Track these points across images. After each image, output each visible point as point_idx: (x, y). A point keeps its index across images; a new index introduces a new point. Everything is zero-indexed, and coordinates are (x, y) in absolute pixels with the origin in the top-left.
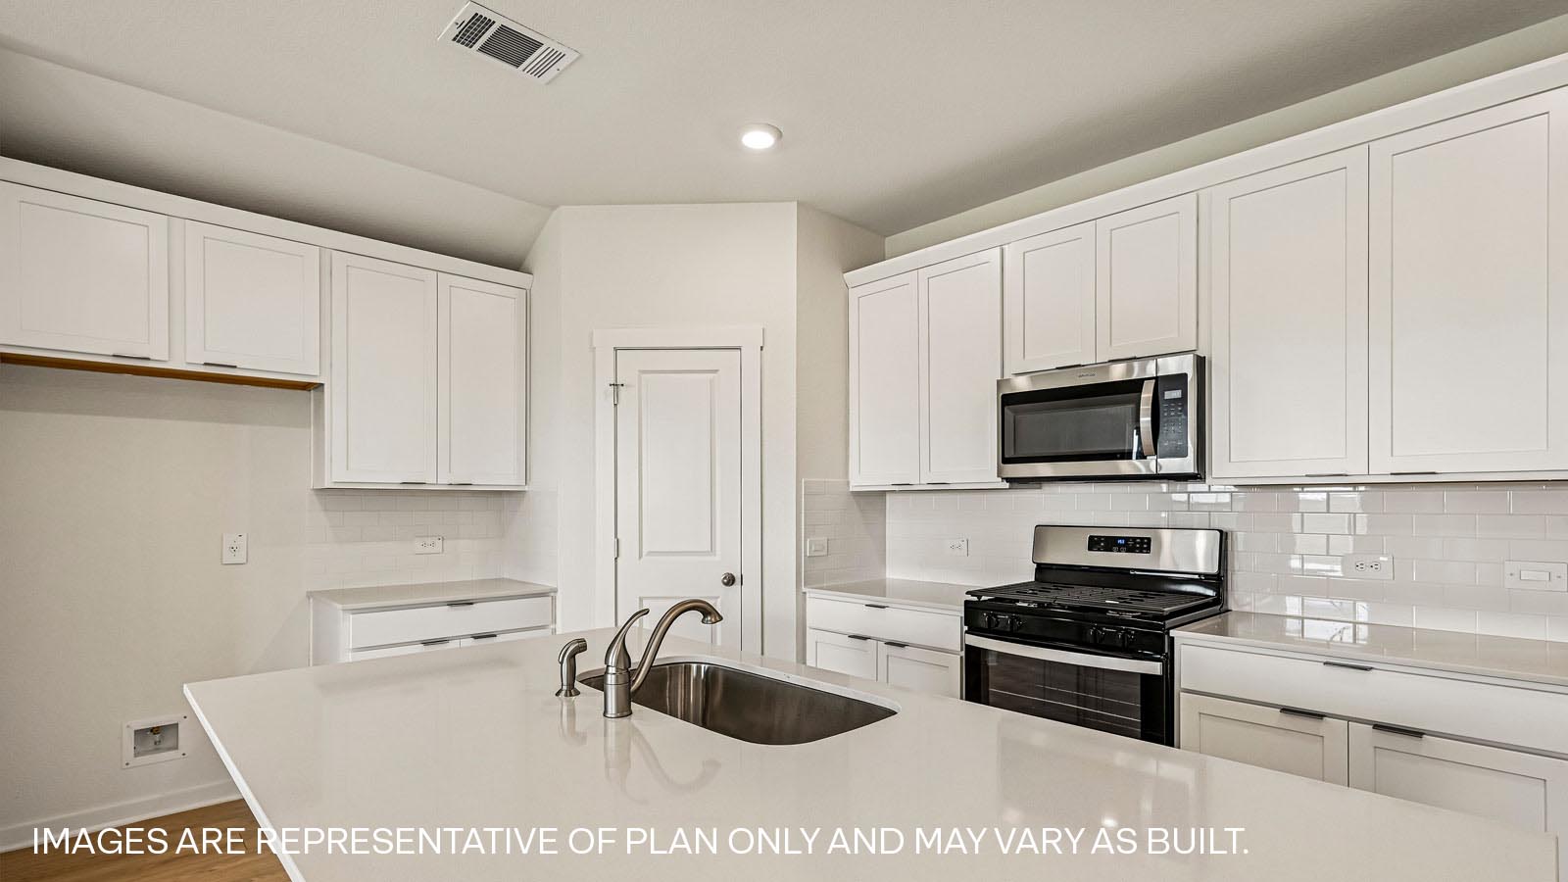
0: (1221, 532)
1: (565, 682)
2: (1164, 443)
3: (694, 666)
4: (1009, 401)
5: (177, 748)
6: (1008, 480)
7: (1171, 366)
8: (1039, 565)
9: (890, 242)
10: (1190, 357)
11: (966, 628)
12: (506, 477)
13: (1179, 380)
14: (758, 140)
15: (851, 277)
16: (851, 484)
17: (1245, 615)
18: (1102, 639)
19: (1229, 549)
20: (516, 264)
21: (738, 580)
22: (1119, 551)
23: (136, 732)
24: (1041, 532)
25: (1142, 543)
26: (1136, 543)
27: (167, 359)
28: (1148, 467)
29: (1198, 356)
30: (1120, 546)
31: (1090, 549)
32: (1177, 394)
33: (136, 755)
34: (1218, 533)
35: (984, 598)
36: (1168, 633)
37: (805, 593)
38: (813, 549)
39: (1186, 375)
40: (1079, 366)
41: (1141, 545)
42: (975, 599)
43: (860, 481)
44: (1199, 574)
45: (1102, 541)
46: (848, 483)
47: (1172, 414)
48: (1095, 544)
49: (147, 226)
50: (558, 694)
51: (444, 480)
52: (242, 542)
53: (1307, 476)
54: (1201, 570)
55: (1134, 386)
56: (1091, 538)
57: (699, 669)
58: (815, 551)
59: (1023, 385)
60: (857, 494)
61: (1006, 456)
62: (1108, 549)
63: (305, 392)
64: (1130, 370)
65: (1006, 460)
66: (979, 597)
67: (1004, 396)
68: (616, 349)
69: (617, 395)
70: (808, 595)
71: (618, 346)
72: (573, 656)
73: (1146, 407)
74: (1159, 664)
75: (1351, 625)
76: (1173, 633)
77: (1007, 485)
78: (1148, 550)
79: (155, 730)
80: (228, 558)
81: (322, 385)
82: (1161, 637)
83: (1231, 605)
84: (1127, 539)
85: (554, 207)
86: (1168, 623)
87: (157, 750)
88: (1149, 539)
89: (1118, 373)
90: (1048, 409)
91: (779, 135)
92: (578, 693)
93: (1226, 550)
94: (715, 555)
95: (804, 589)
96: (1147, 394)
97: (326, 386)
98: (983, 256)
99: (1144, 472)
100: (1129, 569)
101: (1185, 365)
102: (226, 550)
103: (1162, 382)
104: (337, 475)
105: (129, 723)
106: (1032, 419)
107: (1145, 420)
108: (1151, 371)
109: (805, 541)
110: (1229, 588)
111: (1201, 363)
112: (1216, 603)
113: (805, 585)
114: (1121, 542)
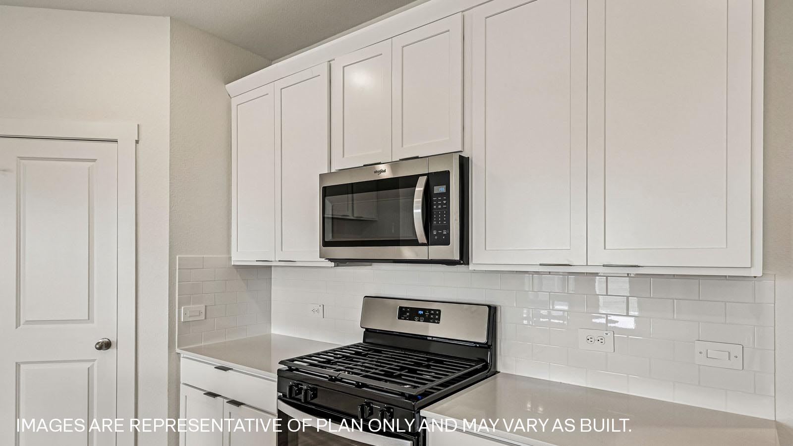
0: (489, 306)
4: (327, 192)
6: (331, 260)
8: (367, 330)
10: (456, 155)
13: (443, 177)
15: (231, 87)
16: (233, 259)
17: (509, 377)
19: (498, 321)
21: (114, 345)
22: (419, 321)
24: (369, 300)
25: (435, 314)
28: (422, 254)
29: (462, 157)
30: (419, 316)
31: (400, 317)
32: (441, 189)
34: (487, 309)
37: (178, 354)
38: (187, 314)
39: (450, 172)
41: (432, 316)
42: (290, 366)
43: (239, 257)
44: (474, 343)
45: (408, 312)
46: (230, 258)
47: (440, 207)
48: (403, 314)
53: (541, 265)
54: (474, 340)
55: (411, 181)
56: (401, 308)
58: (190, 316)
60: (237, 267)
61: (326, 240)
62: (411, 318)
65: (325, 244)
66: (295, 365)
67: (324, 188)
70: (182, 356)
73: (418, 199)
74: (410, 443)
77: (331, 264)
78: (438, 320)
83: (500, 368)
84: (424, 310)
88: (439, 311)
93: (495, 322)
94: (93, 322)
95: (178, 351)
96: (419, 188)
100: (426, 336)
101: (450, 164)
103: (432, 178)
106: (344, 206)
107: (418, 212)
108: (424, 169)
109: (180, 308)
110: (498, 354)
111: (463, 163)
112: (485, 367)
113: (178, 347)
114: (421, 312)
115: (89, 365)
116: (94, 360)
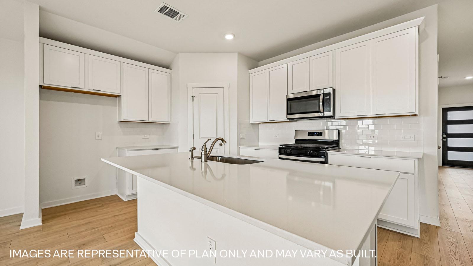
0: (339, 130)
1: (191, 157)
2: (326, 109)
3: (218, 157)
4: (289, 100)
5: (85, 185)
6: (289, 119)
7: (327, 91)
8: (296, 140)
9: (260, 63)
10: (331, 88)
11: (279, 153)
12: (165, 120)
14: (229, 37)
15: (250, 71)
16: (250, 121)
17: (344, 150)
18: (311, 154)
19: (340, 134)
20: (168, 67)
22: (315, 136)
23: (75, 180)
24: (296, 131)
26: (319, 133)
27: (84, 88)
28: (322, 115)
29: (333, 89)
30: (315, 134)
31: (308, 135)
32: (328, 97)
33: (75, 186)
35: (283, 146)
36: (326, 152)
37: (239, 147)
38: (241, 137)
39: (330, 93)
40: (305, 91)
41: (320, 134)
42: (281, 146)
43: (252, 121)
44: (334, 140)
45: (311, 133)
47: (327, 102)
48: (309, 134)
49: (79, 56)
50: (189, 159)
51: (150, 120)
52: (101, 134)
54: (334, 139)
55: (318, 96)
56: (308, 133)
57: (219, 158)
58: (242, 137)
59: (291, 96)
60: (252, 124)
62: (312, 135)
63: (116, 98)
64: (317, 92)
65: (288, 114)
66: (282, 146)
67: (288, 99)
68: (193, 88)
69: (193, 99)
71: (194, 87)
72: (193, 151)
73: (321, 101)
74: (324, 159)
75: (368, 151)
76: (327, 152)
77: (288, 120)
78: (322, 135)
79: (79, 180)
80: (97, 138)
81: (121, 96)
82: (325, 153)
84: (317, 133)
85: (178, 53)
86: (326, 150)
87: (80, 185)
88: (322, 132)
89: (314, 93)
90: (298, 102)
91: (234, 36)
92: (194, 159)
93: (340, 133)
95: (239, 146)
96: (321, 98)
97: (122, 96)
98: (283, 66)
99: (321, 116)
100: (317, 140)
101: (330, 91)
102: (97, 136)
103: (325, 95)
104: (124, 118)
105: (74, 178)
106: (294, 104)
107: (321, 104)
108: (322, 92)
109: (240, 135)
110: (341, 143)
111: (334, 90)
112: (337, 146)
113: (240, 145)
114: (316, 133)
115: (217, 150)
116: (218, 149)
